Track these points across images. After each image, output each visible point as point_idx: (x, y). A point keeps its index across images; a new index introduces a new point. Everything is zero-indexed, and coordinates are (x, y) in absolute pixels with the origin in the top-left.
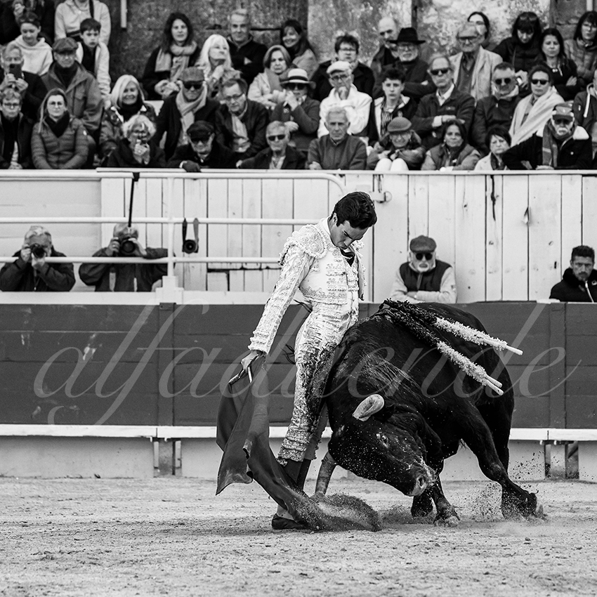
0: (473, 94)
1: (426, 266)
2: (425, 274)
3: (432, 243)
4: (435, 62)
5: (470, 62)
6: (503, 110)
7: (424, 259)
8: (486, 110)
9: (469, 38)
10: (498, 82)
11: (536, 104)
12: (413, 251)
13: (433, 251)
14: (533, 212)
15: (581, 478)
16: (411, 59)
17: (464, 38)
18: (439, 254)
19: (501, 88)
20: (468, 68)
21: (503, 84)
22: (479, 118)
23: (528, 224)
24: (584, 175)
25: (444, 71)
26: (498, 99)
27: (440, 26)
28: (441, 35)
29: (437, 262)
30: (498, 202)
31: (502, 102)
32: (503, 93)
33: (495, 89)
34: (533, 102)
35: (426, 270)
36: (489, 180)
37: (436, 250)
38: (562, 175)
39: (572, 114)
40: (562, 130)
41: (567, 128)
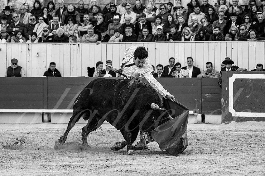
0: (24, 22)
1: (15, 66)
2: (15, 69)
3: (17, 60)
4: (14, 15)
5: (23, 15)
6: (32, 27)
7: (15, 65)
8: (27, 27)
9: (23, 9)
10: (31, 19)
11: (40, 25)
12: (12, 63)
13: (17, 63)
14: (39, 54)
15: (52, 122)
16: (8, 14)
17: (22, 9)
19: (32, 21)
20: (23, 16)
21: (32, 20)
22: (25, 29)
23: (38, 57)
24: (52, 44)
25: (17, 17)
26: (31, 24)
27: (15, 5)
28: (15, 8)
29: (18, 66)
30: (30, 51)
31: (31, 25)
32: (32, 22)
33: (30, 22)
34: (39, 25)
35: (15, 67)
36: (28, 45)
37: (18, 62)
38: (47, 44)
39: (48, 29)
40: (45, 34)
41: (47, 33)
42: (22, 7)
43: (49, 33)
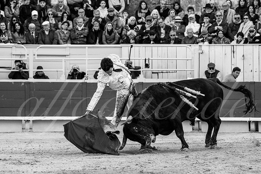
0: (227, 22)
1: (212, 71)
2: (212, 74)
3: (214, 65)
4: (217, 13)
5: (226, 13)
6: (236, 26)
7: (212, 69)
8: (232, 27)
9: (225, 6)
10: (236, 18)
11: (245, 25)
12: (209, 67)
13: (214, 67)
14: (245, 56)
15: (259, 132)
16: (209, 12)
17: (224, 6)
18: (216, 68)
19: (236, 20)
20: (226, 15)
21: (237, 19)
22: (230, 29)
23: (243, 59)
24: (259, 45)
25: (220, 16)
26: (235, 23)
27: (218, 3)
28: (218, 6)
29: (216, 70)
30: (235, 53)
31: (236, 24)
32: (237, 22)
34: (245, 24)
35: (212, 72)
36: (232, 47)
37: (215, 67)
38: (253, 45)
39: (254, 29)
40: (251, 34)
41: (253, 33)
42: (224, 3)
43: (255, 34)
